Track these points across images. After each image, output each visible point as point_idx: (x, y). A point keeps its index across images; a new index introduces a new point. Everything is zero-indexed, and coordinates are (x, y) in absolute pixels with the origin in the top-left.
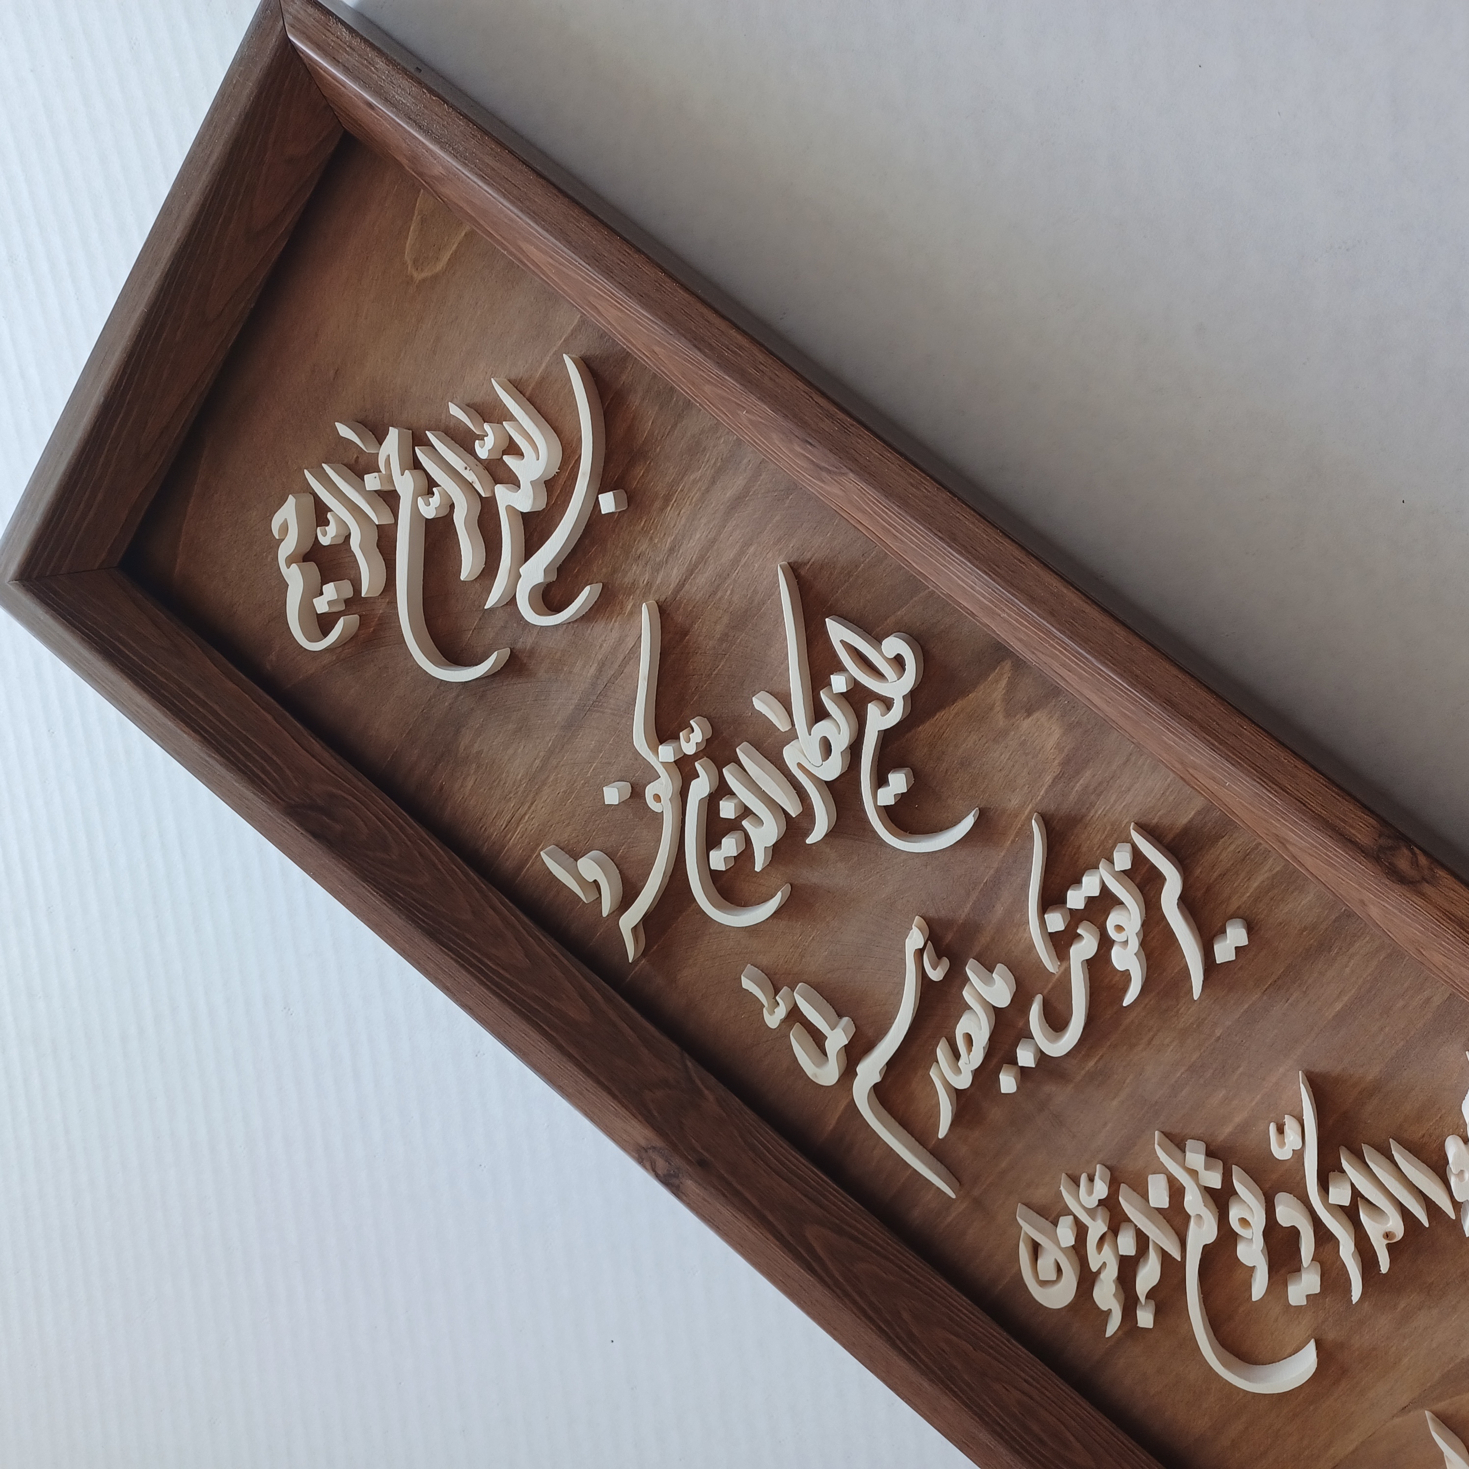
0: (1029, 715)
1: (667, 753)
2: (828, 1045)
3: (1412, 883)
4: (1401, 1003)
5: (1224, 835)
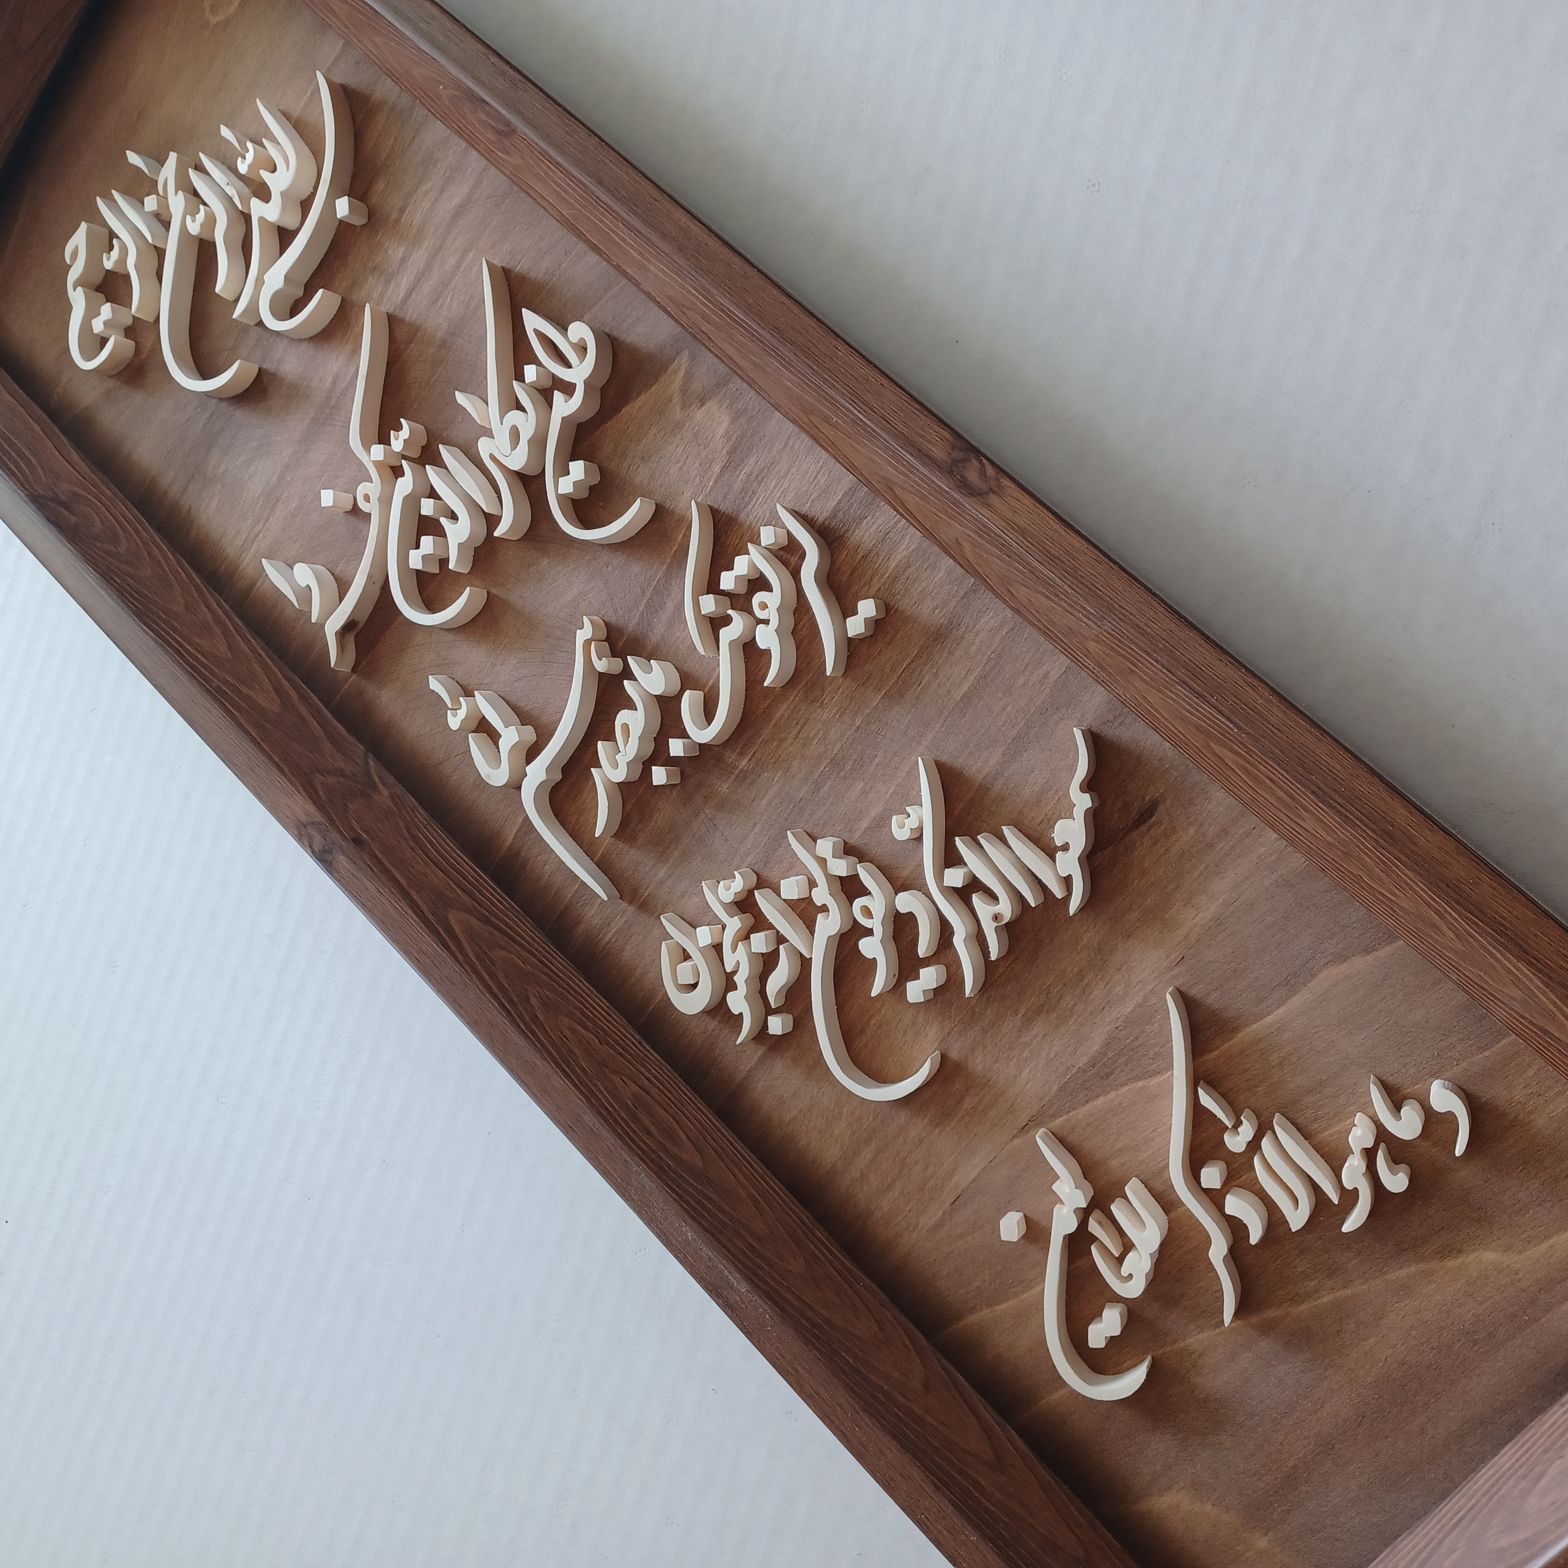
0: (702, 405)
1: (378, 451)
2: (501, 742)
3: (980, 494)
4: (1022, 680)
5: (867, 514)
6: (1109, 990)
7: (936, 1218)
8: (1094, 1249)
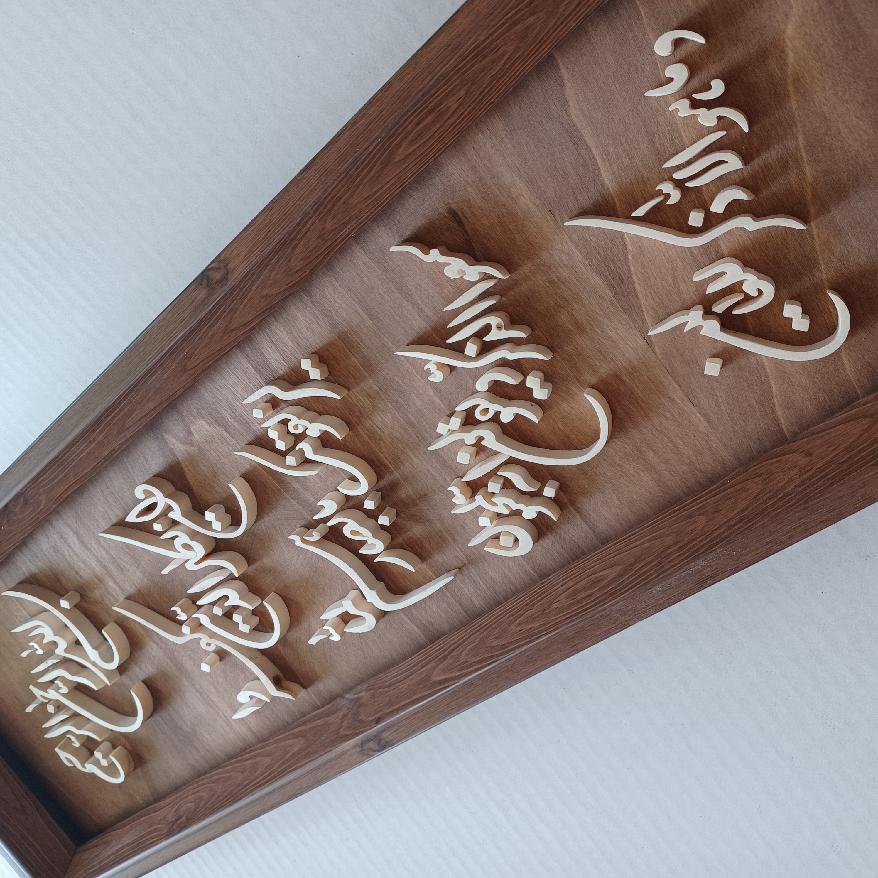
1: (185, 629)
2: (352, 612)
3: (227, 274)
4: (365, 279)
6: (564, 265)
7: (702, 419)
8: (735, 312)
